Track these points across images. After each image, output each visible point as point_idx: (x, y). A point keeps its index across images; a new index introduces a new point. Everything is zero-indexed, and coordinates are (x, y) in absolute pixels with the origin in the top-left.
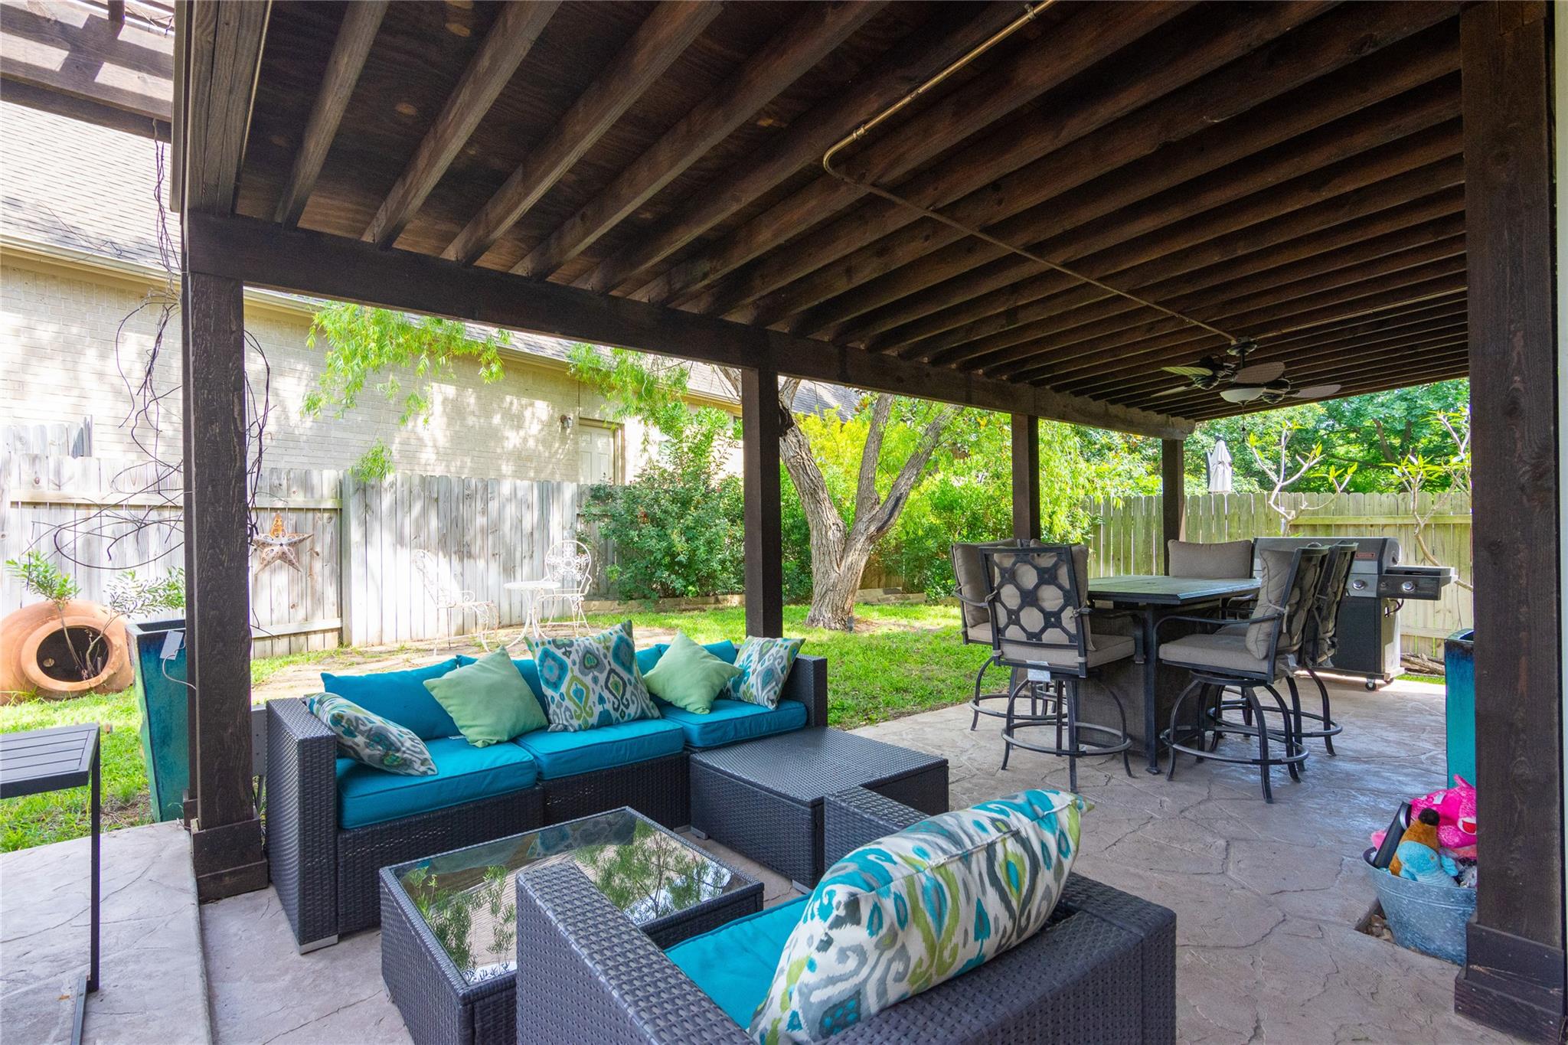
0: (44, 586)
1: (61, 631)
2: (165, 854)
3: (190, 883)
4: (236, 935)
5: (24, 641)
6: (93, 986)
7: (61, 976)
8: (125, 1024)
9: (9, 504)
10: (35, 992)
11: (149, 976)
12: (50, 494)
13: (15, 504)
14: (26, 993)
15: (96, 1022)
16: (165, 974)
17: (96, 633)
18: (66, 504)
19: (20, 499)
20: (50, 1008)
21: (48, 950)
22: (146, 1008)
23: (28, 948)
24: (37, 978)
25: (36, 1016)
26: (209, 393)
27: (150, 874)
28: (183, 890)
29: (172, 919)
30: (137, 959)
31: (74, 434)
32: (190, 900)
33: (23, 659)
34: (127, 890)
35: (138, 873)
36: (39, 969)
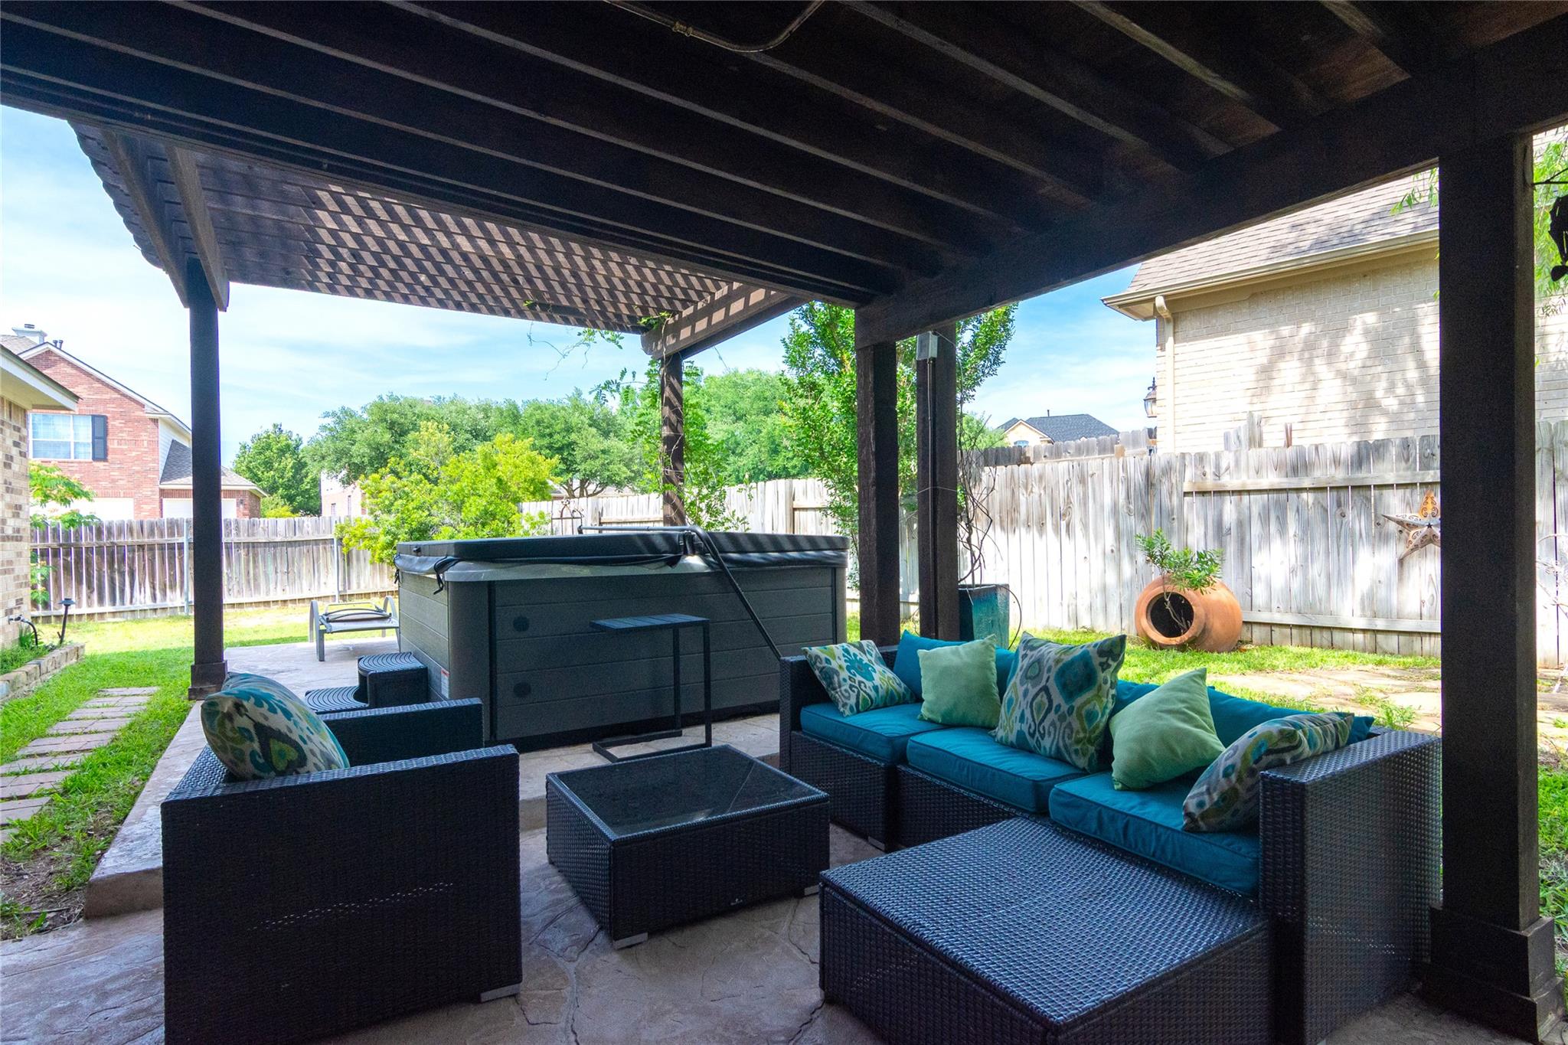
12: (1210, 484)
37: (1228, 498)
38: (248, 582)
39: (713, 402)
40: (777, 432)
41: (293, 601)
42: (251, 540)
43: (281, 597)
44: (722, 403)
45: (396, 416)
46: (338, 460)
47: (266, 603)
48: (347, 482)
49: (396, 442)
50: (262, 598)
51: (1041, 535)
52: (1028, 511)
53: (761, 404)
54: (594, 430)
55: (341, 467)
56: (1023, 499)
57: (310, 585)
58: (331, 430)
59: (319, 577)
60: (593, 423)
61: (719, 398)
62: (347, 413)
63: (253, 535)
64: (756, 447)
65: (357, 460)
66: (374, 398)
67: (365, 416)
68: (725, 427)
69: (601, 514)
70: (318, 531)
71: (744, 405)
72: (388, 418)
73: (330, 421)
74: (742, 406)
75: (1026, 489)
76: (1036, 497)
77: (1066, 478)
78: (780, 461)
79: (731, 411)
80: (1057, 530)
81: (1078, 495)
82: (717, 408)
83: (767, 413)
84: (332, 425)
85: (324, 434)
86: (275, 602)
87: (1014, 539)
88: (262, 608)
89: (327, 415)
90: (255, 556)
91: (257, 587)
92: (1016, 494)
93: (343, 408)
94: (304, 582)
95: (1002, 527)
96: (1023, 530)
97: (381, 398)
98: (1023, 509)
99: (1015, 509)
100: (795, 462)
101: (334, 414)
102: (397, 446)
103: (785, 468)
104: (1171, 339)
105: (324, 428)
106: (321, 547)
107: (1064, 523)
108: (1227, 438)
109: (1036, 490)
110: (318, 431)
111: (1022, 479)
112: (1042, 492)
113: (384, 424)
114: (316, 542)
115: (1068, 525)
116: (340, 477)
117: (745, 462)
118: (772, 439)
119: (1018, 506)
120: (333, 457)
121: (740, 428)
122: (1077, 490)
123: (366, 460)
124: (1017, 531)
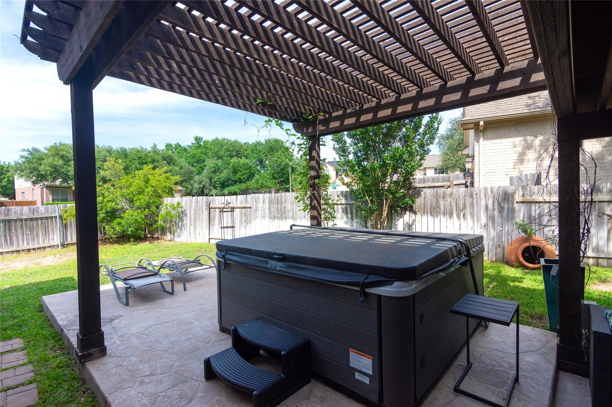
0: (525, 231)
1: (529, 246)
2: (548, 345)
3: (554, 360)
4: (569, 390)
5: (519, 248)
6: (517, 380)
7: (510, 371)
8: (523, 399)
9: (515, 202)
10: (504, 372)
11: (533, 387)
12: (528, 198)
13: (517, 202)
14: (501, 371)
15: (516, 392)
16: (538, 390)
17: (540, 249)
18: (532, 202)
19: (519, 201)
20: (506, 379)
21: (508, 360)
22: (529, 398)
23: (504, 357)
24: (505, 368)
25: (502, 379)
26: (565, 186)
27: (542, 350)
28: (551, 362)
29: (545, 372)
30: (531, 379)
31: (536, 176)
32: (551, 368)
33: (518, 254)
34: (534, 352)
35: (538, 348)
36: (505, 365)
37: (534, 205)
38: (6, 241)
39: (208, 151)
40: (236, 165)
41: (34, 249)
42: (7, 218)
43: (26, 247)
44: (212, 151)
45: (64, 153)
46: (31, 172)
47: (18, 251)
48: (34, 183)
49: (65, 165)
50: (15, 248)
51: (450, 218)
52: (444, 208)
53: (228, 153)
54: (165, 162)
55: (33, 176)
56: (442, 203)
57: (44, 241)
58: (26, 158)
59: (49, 236)
60: (164, 159)
61: (211, 150)
62: (36, 150)
63: (8, 215)
64: (228, 170)
65: (43, 173)
66: (52, 144)
67: (46, 152)
68: (214, 162)
69: (210, 204)
70: (48, 212)
71: (222, 153)
72: (60, 153)
73: (25, 154)
74: (221, 153)
75: (444, 199)
76: (449, 202)
77: (464, 195)
78: (238, 176)
79: (216, 155)
80: (458, 216)
81: (469, 202)
82: (210, 154)
83: (232, 157)
84: (27, 155)
85: (23, 160)
86: (23, 250)
87: (437, 220)
88: (15, 254)
89: (24, 150)
90: (10, 227)
91: (12, 243)
92: (439, 200)
93: (33, 148)
94: (40, 238)
95: (431, 215)
96: (442, 216)
97: (56, 144)
98: (442, 207)
99: (439, 207)
100: (244, 176)
101: (28, 150)
102: (65, 167)
103: (240, 179)
104: (482, 139)
105: (22, 157)
106: (49, 220)
107: (462, 214)
108: (511, 179)
109: (449, 199)
110: (19, 158)
111: (442, 195)
112: (452, 200)
113: (59, 156)
114: (47, 218)
115: (464, 215)
116: (32, 180)
117: (223, 175)
118: (234, 167)
119: (439, 206)
120: (28, 171)
121: (220, 163)
122: (468, 201)
123: (48, 173)
124: (439, 217)
